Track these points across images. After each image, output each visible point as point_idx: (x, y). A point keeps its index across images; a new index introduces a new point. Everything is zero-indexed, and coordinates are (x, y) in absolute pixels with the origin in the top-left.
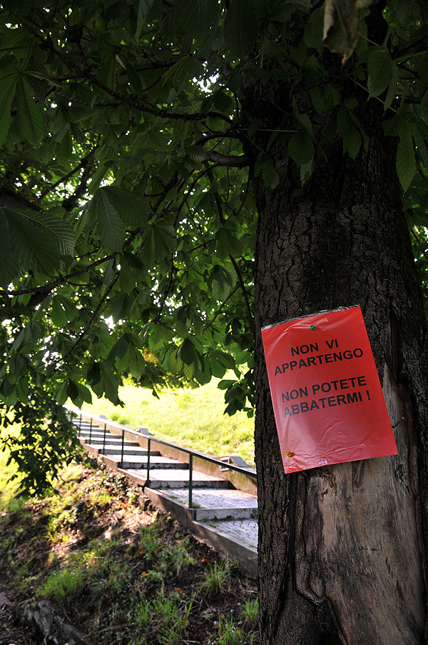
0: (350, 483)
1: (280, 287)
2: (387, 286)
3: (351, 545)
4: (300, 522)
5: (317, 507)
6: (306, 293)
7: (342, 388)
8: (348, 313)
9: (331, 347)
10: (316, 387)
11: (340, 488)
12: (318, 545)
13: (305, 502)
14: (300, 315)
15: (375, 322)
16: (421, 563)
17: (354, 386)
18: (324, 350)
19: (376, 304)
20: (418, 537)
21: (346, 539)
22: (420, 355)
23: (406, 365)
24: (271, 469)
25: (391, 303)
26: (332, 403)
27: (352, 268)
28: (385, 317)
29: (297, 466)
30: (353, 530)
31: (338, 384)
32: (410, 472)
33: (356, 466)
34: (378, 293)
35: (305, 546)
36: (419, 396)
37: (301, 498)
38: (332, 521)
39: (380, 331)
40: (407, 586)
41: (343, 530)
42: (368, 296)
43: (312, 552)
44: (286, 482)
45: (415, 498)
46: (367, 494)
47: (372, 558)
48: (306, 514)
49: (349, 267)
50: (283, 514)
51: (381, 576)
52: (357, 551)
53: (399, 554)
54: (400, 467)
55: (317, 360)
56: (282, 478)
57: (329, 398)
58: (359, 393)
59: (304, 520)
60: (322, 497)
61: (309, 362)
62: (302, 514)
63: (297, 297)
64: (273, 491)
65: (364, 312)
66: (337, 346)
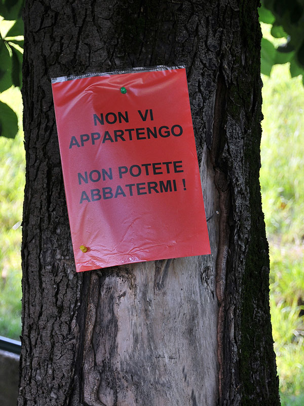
0: (151, 284)
1: (80, 22)
2: (221, 39)
3: (148, 353)
4: (91, 328)
5: (112, 311)
6: (118, 39)
7: (155, 173)
8: (170, 76)
9: (144, 119)
10: (123, 170)
11: (140, 290)
12: (110, 354)
13: (98, 306)
14: (108, 70)
15: (200, 91)
16: (218, 373)
17: (168, 172)
18: (135, 122)
19: (204, 65)
20: (218, 345)
21: (142, 346)
22: (246, 132)
23: (229, 147)
24: (53, 267)
25: (222, 63)
26: (141, 191)
27: (180, 9)
28: (213, 83)
29: (93, 263)
30: (151, 338)
31: (150, 168)
32: (217, 275)
33: (159, 266)
34: (209, 50)
35: (95, 355)
36: (238, 186)
37: (93, 301)
38: (128, 326)
39: (204, 102)
40: (202, 395)
41: (140, 338)
42: (196, 53)
43: (103, 361)
44: (77, 282)
45: (219, 305)
46: (169, 297)
47: (169, 367)
48: (98, 320)
49: (177, 7)
50: (72, 320)
51: (177, 384)
52: (154, 359)
53: (197, 363)
54: (207, 268)
55: (126, 135)
56: (71, 277)
57: (138, 185)
58: (174, 181)
59: (95, 327)
60: (119, 299)
61: (116, 136)
62: (93, 319)
63: (105, 42)
64: (57, 293)
65: (189, 75)
66: (152, 119)
